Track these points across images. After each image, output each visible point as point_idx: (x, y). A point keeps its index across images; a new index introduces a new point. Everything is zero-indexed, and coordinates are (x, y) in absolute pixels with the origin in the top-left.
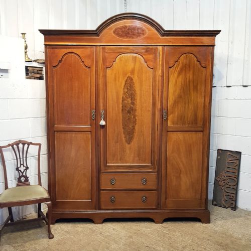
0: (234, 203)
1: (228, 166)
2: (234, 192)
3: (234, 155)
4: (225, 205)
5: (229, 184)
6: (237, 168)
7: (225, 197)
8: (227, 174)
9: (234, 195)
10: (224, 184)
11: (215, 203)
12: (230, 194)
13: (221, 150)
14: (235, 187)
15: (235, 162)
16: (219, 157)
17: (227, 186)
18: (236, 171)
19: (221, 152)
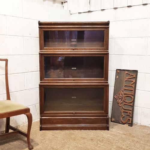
0: (131, 119)
1: (126, 85)
2: (131, 109)
3: (131, 74)
4: (122, 121)
5: (126, 101)
6: (133, 86)
7: (123, 114)
8: (125, 92)
9: (131, 112)
10: (122, 101)
11: (113, 120)
12: (127, 111)
13: (119, 70)
14: (131, 104)
15: (132, 80)
16: (117, 77)
17: (125, 103)
18: (133, 89)
19: (119, 72)
